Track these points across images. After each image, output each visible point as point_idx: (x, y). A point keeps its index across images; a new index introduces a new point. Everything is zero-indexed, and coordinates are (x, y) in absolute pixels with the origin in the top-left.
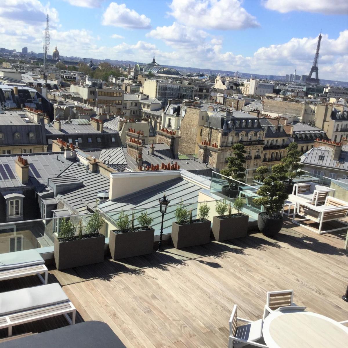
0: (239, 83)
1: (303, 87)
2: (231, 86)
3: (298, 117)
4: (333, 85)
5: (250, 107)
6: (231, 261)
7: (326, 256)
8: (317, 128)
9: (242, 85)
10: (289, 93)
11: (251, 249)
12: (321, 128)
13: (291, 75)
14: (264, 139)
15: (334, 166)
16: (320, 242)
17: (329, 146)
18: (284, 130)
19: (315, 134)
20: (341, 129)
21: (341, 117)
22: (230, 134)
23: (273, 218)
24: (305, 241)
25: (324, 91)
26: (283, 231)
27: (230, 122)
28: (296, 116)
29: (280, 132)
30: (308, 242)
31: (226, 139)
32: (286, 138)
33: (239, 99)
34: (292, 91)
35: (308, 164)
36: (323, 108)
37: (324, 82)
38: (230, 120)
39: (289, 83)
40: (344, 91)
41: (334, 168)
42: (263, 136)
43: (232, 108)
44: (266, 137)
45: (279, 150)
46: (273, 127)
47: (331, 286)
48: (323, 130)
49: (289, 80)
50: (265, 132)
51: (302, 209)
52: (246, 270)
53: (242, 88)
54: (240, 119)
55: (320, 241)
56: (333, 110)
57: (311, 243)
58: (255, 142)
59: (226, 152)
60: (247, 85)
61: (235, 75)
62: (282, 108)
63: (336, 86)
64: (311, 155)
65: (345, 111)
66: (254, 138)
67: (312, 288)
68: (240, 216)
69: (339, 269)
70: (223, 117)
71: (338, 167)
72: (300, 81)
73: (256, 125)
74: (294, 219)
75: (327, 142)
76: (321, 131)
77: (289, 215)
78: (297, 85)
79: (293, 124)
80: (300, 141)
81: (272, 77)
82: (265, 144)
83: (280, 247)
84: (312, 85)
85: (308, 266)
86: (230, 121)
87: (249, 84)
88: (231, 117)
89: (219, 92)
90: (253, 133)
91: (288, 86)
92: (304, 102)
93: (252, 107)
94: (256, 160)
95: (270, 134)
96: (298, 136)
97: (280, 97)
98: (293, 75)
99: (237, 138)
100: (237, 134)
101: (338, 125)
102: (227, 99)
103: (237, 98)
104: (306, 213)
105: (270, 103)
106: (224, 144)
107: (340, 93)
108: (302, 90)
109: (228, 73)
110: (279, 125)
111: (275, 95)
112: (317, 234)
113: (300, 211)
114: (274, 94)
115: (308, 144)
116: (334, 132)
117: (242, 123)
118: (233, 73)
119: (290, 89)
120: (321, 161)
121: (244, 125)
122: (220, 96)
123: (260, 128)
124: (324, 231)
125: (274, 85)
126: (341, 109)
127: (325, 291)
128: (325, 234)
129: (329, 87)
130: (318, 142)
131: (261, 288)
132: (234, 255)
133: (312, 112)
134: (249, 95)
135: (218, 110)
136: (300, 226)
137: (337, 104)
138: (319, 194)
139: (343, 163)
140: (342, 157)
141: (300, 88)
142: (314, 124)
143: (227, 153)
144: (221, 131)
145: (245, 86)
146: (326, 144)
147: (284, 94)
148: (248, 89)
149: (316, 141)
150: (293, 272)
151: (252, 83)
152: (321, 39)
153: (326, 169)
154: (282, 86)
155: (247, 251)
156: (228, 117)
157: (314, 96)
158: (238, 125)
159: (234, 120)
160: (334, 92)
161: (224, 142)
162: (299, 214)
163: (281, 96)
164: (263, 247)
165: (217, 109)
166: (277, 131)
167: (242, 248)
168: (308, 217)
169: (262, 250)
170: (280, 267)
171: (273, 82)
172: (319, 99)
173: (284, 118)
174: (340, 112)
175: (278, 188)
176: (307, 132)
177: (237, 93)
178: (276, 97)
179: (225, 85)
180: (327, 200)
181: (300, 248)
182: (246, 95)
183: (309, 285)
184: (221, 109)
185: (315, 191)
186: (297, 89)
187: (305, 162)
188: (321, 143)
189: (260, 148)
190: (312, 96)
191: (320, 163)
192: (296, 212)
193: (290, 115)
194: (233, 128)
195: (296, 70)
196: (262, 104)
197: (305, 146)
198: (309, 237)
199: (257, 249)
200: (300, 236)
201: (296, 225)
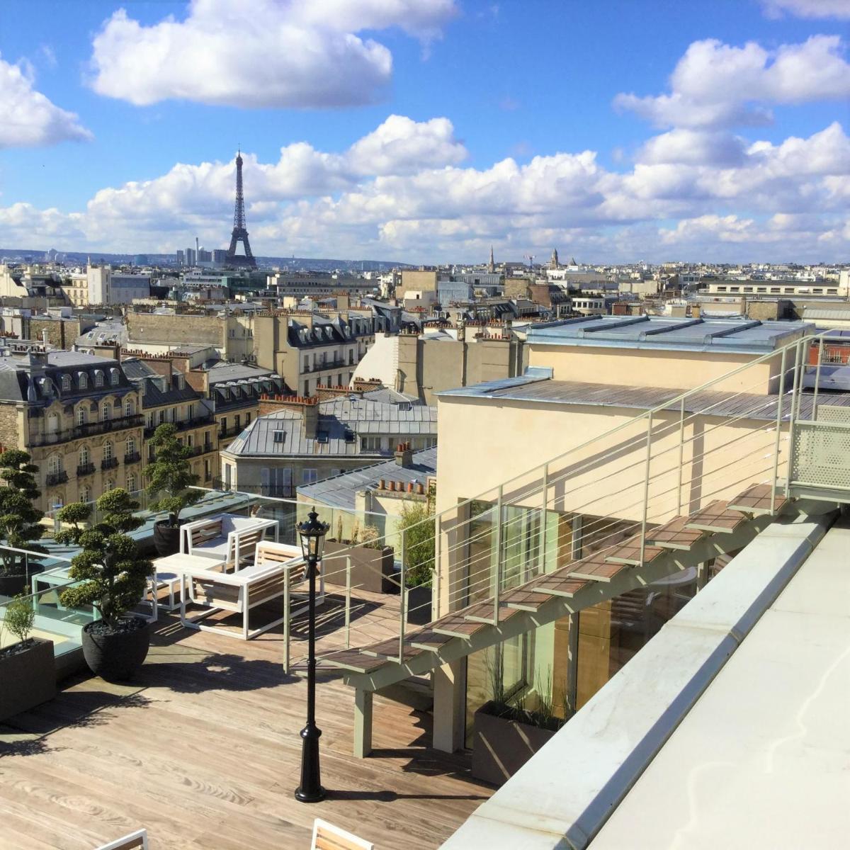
0: (58, 277)
1: (219, 278)
2: (38, 287)
3: (217, 350)
4: (286, 269)
5: (97, 336)
6: (6, 782)
7: (260, 693)
8: (264, 368)
9: (69, 283)
10: (189, 294)
11: (67, 729)
12: (272, 367)
13: (189, 251)
14: (141, 411)
15: (311, 452)
16: (248, 662)
17: (292, 407)
18: (186, 383)
19: (260, 384)
20: (315, 365)
21: (309, 338)
22: (49, 411)
23: (122, 631)
24: (210, 669)
25: (268, 283)
26: (156, 655)
27: (42, 381)
28: (210, 348)
29: (178, 391)
30: (218, 669)
31: (40, 426)
32: (195, 403)
33: (64, 319)
34: (195, 290)
35: (252, 456)
36: (267, 324)
37: (266, 262)
38: (44, 374)
39: (187, 270)
40: (311, 281)
41: (310, 457)
42: (138, 404)
43: (45, 345)
44: (145, 406)
45: (183, 433)
46: (159, 379)
47: (269, 771)
48: (275, 372)
49: (186, 263)
50: (142, 393)
51: (199, 589)
52: (47, 797)
53: (69, 291)
54: (72, 371)
55: (248, 659)
56: (291, 324)
57: (226, 669)
58: (119, 423)
59: (44, 458)
60: (81, 283)
61: (47, 258)
62: (175, 331)
63: (292, 270)
64: (255, 434)
65: (317, 325)
66: (115, 413)
67: (221, 794)
68: (28, 647)
69: (291, 719)
70: (22, 369)
71: (319, 453)
72: (211, 265)
73: (115, 381)
74: (183, 616)
75: (285, 399)
76: (272, 376)
77: (174, 607)
78: (204, 274)
79: (207, 367)
80: (229, 404)
81: (144, 259)
82: (147, 422)
83: (145, 703)
84: (240, 271)
85: (213, 735)
86: (42, 377)
87: (86, 279)
88: (44, 367)
89: (6, 306)
90: (110, 399)
91: (185, 278)
92: (223, 314)
93: (102, 336)
94: (129, 467)
95: (153, 397)
96: (223, 393)
97: (167, 306)
98: (194, 252)
99: (71, 419)
100: (69, 409)
101: (307, 358)
102: (32, 322)
103: (60, 315)
104: (210, 596)
105: (144, 323)
106: (38, 439)
107: (303, 285)
108: (218, 284)
109: (30, 256)
110: (174, 374)
111: (156, 302)
112: (242, 641)
113: (196, 594)
114: (154, 299)
115: (248, 410)
116: (301, 374)
117: (78, 378)
118: (42, 254)
119: (189, 284)
120: (281, 445)
121: (83, 384)
122: (11, 314)
123: (126, 385)
124: (258, 630)
125: (150, 276)
126: (307, 321)
127: (252, 790)
128: (259, 638)
129: (278, 273)
130: (265, 402)
131: (89, 835)
132: (16, 762)
133: (247, 332)
134: (91, 305)
135: (8, 353)
136: (200, 630)
137: (298, 311)
138: (241, 539)
139: (328, 443)
140: (325, 428)
141: (213, 280)
142: (255, 362)
143: (49, 459)
144: (22, 406)
145: (75, 285)
146: (284, 404)
147: (177, 296)
148: (85, 291)
149: (261, 400)
150: (176, 762)
151: (94, 276)
152: (243, 166)
153: (293, 462)
154: (171, 279)
155: (55, 739)
156: (37, 367)
157: (249, 296)
158: (66, 386)
159: (55, 374)
160: (289, 285)
161: (36, 434)
162: (196, 601)
163: (170, 303)
164: (99, 717)
165: (4, 350)
166: (171, 389)
167: (42, 735)
168: (217, 604)
169: (98, 724)
170: (142, 760)
171: (147, 270)
172: (260, 303)
173: (181, 354)
174: (306, 327)
175: (120, 550)
176: (243, 382)
177: (60, 305)
178: (160, 305)
179: (22, 285)
180: (260, 552)
181: (198, 692)
182: (82, 308)
183: (214, 787)
184: (14, 350)
185: (231, 535)
186: (207, 283)
187: (246, 452)
188: (272, 403)
189: (135, 434)
190: (244, 298)
191: (278, 449)
192: (187, 597)
193: (196, 347)
194: (56, 393)
195: (197, 239)
196: (126, 326)
197: (242, 413)
198: (222, 654)
199: (85, 725)
200: (199, 659)
201: (190, 631)
